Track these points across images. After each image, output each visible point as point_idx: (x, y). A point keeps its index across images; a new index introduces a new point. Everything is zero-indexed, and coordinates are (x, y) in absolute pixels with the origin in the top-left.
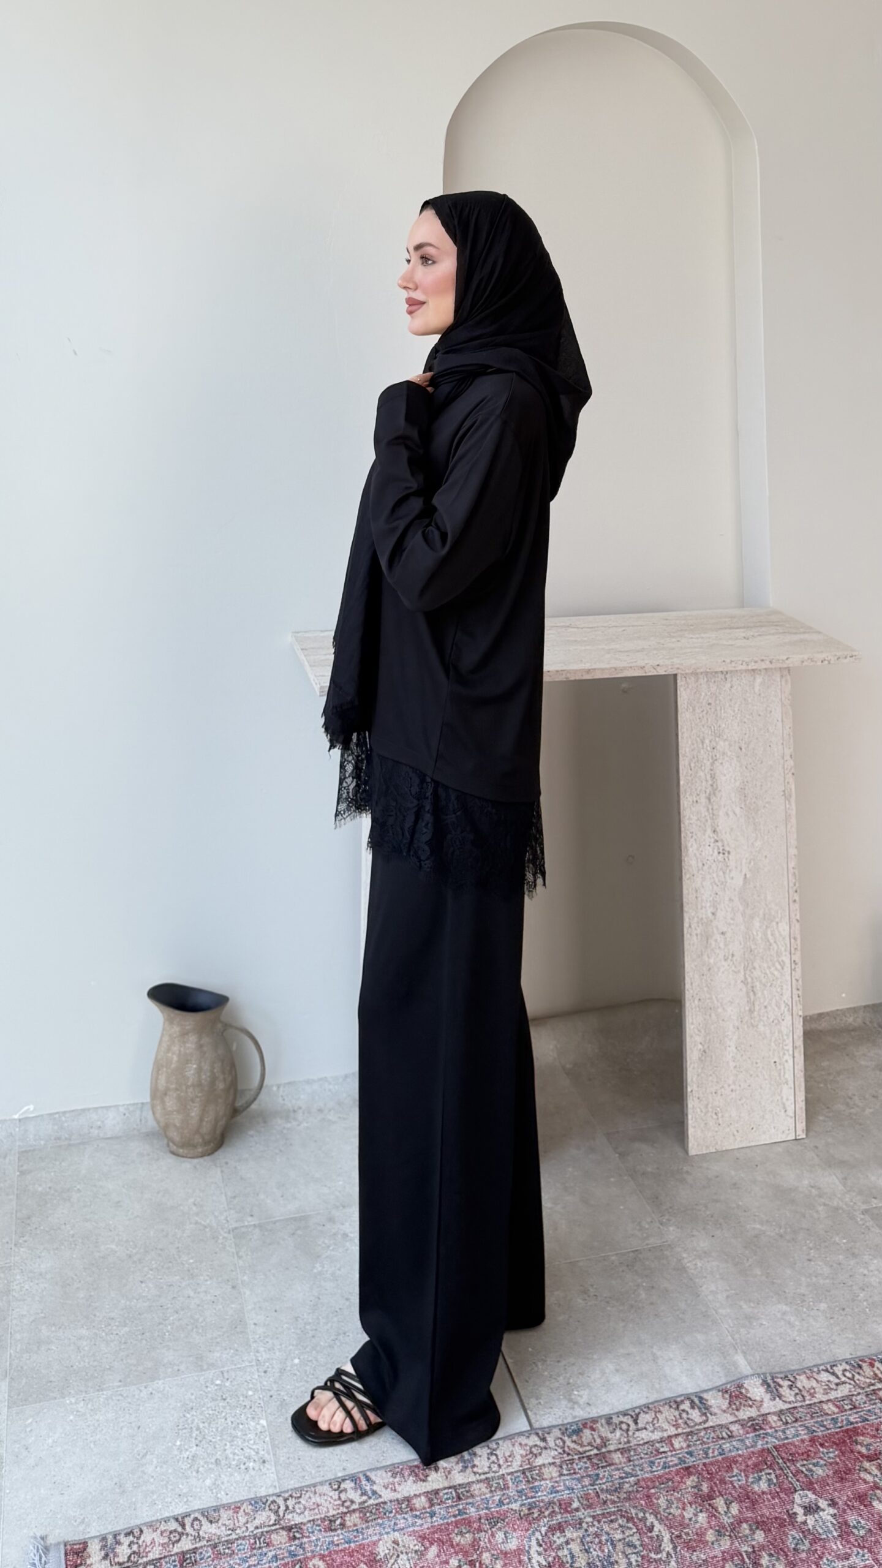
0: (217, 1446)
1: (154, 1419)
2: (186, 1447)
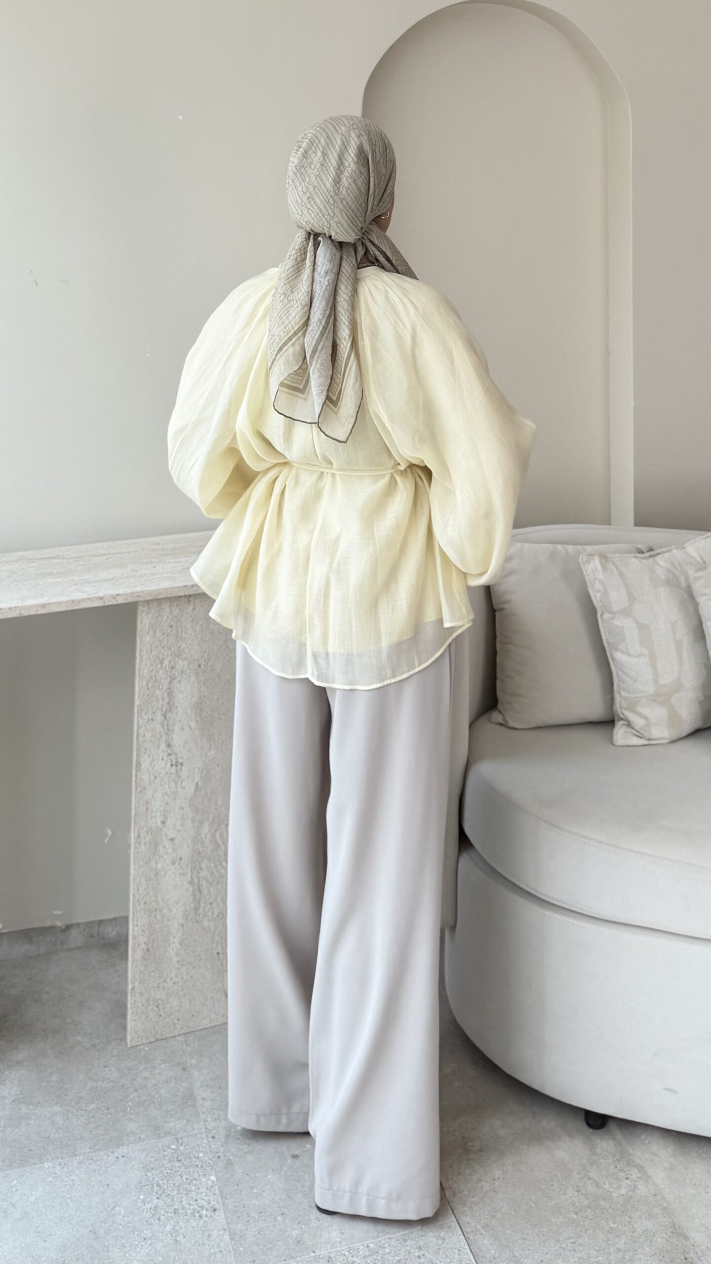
0: (175, 1199)
1: (120, 1178)
2: (149, 1200)
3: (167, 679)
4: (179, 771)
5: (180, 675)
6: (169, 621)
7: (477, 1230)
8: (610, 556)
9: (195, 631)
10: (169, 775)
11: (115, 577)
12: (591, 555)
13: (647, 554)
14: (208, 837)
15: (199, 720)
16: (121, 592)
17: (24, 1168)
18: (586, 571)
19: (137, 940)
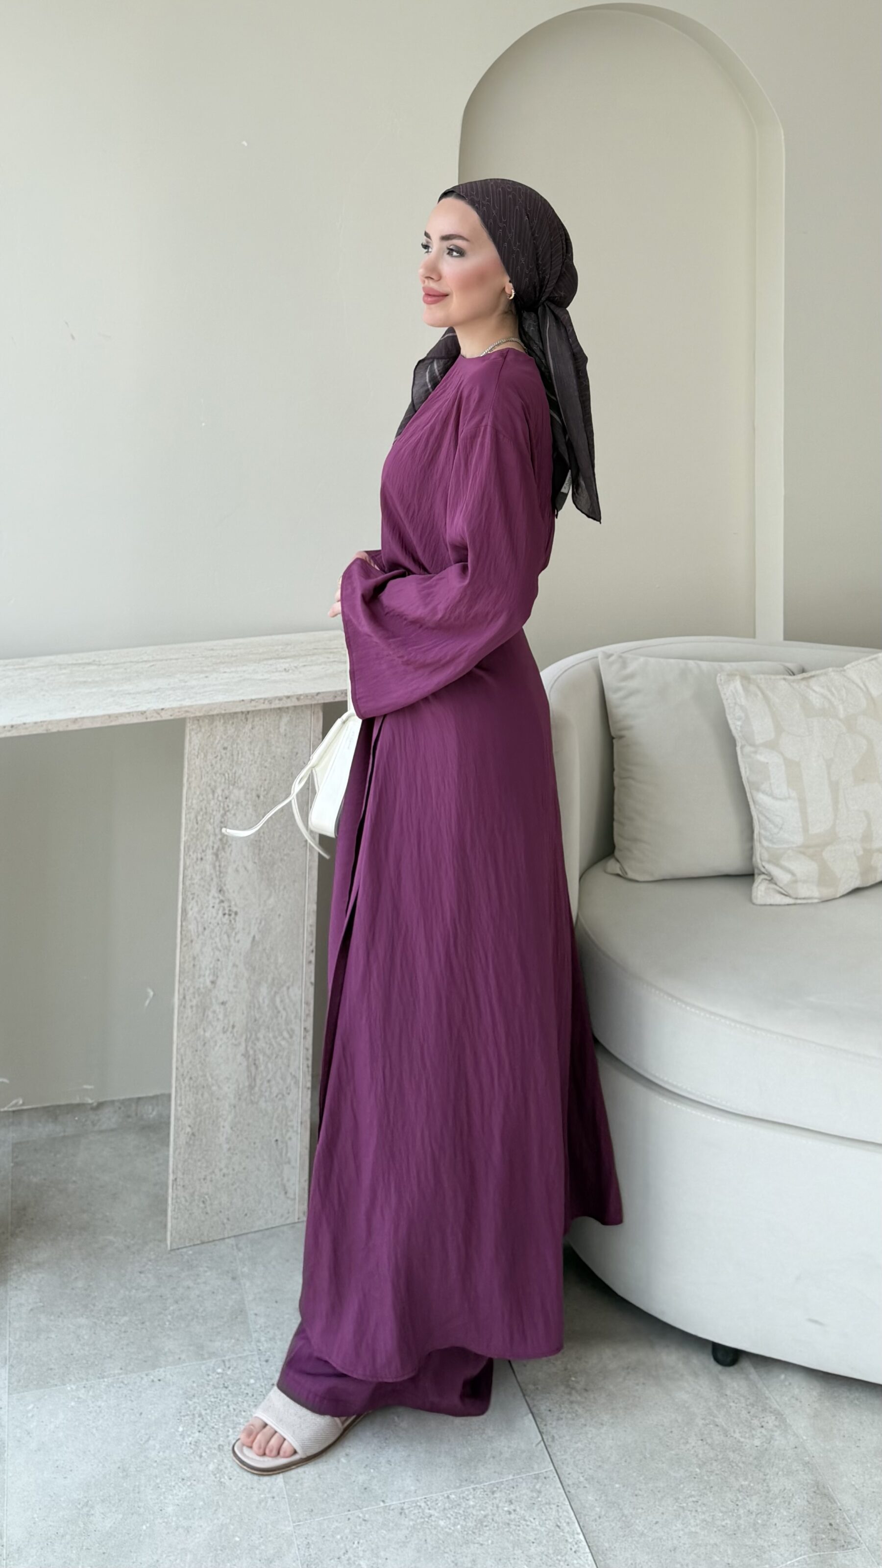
0: (220, 1432)
1: (156, 1406)
2: (189, 1433)
3: (219, 811)
4: (233, 922)
5: (235, 807)
6: (222, 742)
7: (580, 1482)
8: (753, 677)
9: (254, 755)
10: (220, 925)
11: (159, 688)
12: (731, 675)
13: (800, 676)
14: (267, 1002)
15: (256, 861)
16: (167, 705)
17: (42, 1390)
18: (725, 694)
19: (180, 1122)
